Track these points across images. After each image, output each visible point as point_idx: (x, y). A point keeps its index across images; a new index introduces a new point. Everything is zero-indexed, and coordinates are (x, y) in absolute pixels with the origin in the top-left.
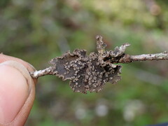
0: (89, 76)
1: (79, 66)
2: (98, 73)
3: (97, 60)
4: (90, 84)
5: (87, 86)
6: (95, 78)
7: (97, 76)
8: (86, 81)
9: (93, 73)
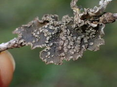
0: (64, 41)
1: (50, 30)
2: (75, 38)
3: (72, 22)
4: (66, 50)
5: (63, 54)
6: (72, 43)
7: (74, 41)
8: (60, 47)
9: (69, 37)
